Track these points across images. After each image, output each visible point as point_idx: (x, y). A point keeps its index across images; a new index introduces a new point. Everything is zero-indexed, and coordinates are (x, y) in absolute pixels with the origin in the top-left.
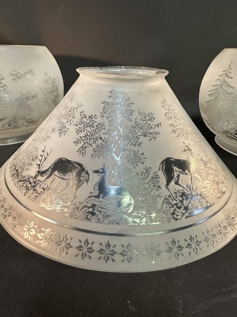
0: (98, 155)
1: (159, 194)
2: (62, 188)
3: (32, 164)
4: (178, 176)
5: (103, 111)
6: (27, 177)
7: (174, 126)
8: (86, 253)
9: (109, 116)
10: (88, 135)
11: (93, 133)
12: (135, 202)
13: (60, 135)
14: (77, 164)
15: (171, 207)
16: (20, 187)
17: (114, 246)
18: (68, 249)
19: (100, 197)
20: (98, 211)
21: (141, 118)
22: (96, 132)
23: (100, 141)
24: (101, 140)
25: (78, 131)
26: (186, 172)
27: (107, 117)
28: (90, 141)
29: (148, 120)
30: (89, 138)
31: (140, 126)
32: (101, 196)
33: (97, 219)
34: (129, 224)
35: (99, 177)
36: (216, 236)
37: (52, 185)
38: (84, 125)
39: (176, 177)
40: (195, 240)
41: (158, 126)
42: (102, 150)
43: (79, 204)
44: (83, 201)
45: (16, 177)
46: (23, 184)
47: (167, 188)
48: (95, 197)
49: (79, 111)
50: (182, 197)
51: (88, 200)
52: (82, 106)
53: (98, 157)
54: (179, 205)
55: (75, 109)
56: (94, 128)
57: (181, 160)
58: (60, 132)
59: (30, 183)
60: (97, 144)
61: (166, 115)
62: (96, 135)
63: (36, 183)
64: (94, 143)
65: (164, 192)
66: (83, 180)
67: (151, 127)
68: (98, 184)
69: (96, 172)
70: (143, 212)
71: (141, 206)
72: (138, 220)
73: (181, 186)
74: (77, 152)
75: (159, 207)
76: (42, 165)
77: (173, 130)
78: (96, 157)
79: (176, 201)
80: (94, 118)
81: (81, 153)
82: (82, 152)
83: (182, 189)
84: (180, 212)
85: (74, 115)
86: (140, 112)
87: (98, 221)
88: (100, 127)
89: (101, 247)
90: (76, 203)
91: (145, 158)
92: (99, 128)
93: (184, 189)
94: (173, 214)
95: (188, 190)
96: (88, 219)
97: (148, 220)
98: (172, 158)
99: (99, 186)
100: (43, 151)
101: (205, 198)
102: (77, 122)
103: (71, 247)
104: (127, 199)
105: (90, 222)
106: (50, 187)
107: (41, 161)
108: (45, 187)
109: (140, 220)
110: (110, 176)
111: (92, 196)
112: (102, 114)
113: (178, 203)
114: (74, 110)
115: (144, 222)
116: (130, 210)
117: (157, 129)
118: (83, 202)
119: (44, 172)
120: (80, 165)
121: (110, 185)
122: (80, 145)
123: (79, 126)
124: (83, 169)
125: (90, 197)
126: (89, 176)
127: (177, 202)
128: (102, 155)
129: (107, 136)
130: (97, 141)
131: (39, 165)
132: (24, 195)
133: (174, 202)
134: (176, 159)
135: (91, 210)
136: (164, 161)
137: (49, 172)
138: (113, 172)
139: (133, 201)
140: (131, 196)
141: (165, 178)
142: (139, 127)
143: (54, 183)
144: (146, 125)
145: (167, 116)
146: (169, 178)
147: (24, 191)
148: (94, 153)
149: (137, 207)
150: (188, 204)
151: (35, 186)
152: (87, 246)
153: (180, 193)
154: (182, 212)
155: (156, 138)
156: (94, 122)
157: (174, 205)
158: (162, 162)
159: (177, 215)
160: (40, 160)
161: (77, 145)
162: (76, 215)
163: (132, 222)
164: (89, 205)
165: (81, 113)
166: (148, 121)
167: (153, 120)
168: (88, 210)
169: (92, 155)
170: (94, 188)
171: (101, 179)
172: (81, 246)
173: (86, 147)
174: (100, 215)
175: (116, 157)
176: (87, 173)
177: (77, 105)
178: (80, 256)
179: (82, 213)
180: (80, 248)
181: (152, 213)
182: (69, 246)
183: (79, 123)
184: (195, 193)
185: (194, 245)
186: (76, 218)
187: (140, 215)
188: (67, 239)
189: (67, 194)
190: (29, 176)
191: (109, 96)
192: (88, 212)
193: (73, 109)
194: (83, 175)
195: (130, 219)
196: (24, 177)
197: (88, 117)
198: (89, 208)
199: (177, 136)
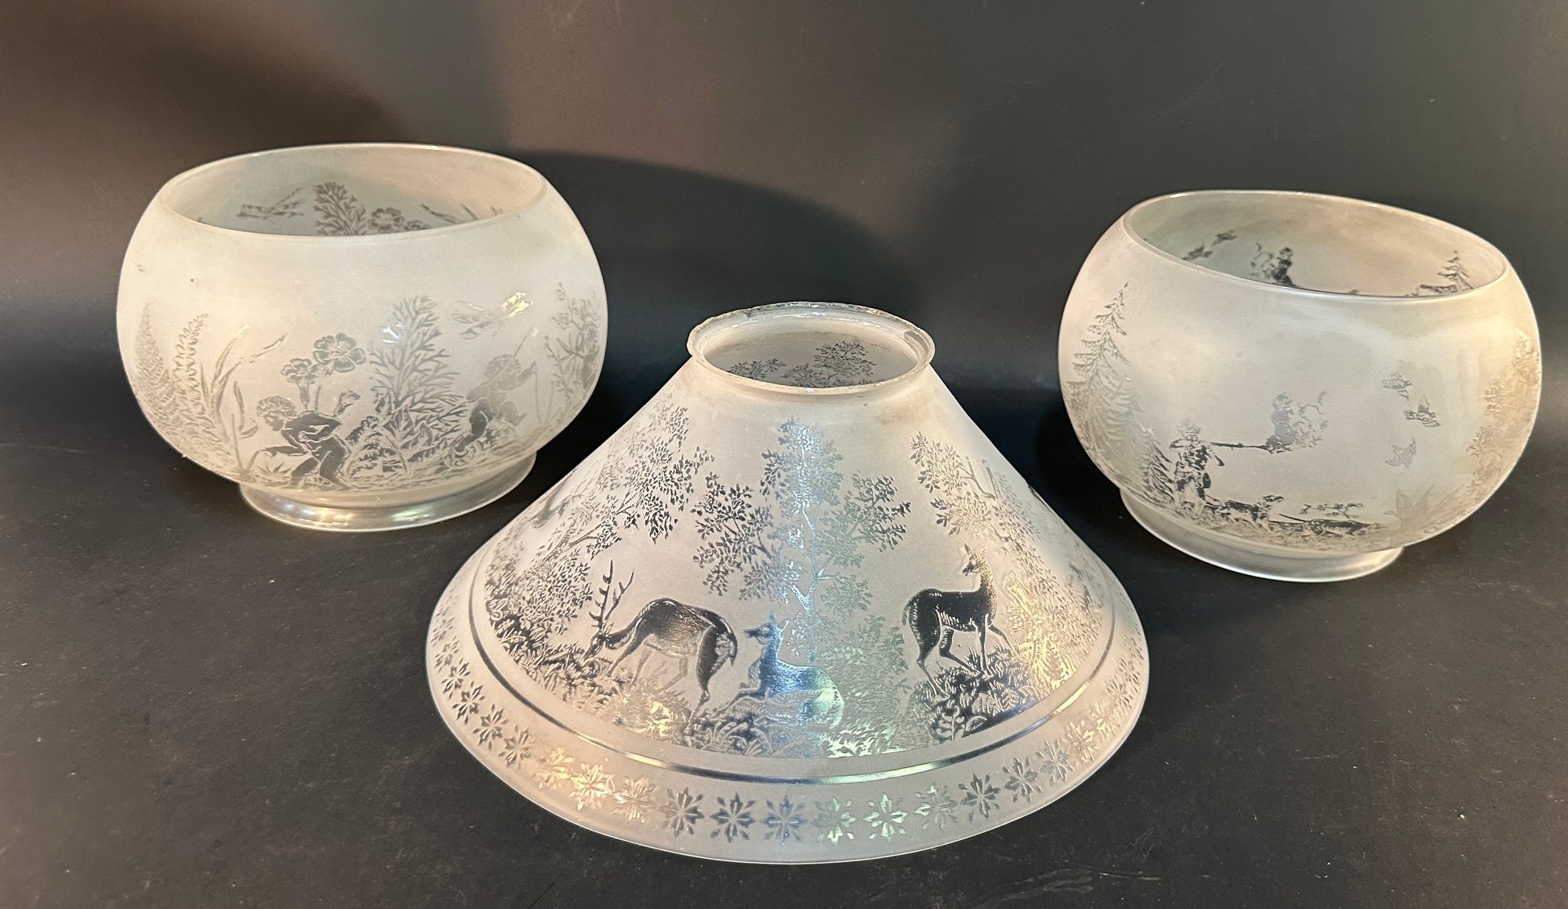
0: (758, 591)
1: (902, 681)
2: (670, 677)
3: (575, 616)
4: (950, 635)
5: (768, 478)
6: (565, 652)
7: (944, 506)
8: (735, 827)
9: (783, 491)
10: (730, 542)
11: (743, 535)
12: (846, 702)
13: (653, 535)
14: (704, 616)
15: (930, 712)
16: (545, 679)
17: (801, 807)
18: (693, 820)
19: (764, 695)
20: (761, 728)
21: (860, 493)
22: (749, 531)
23: (760, 556)
24: (762, 553)
25: (704, 530)
26: (970, 624)
27: (777, 493)
28: (735, 557)
29: (878, 498)
30: (734, 547)
31: (858, 514)
32: (766, 694)
33: (758, 748)
34: (831, 756)
35: (761, 646)
36: (1036, 776)
37: (642, 670)
38: (719, 512)
39: (945, 637)
40: (985, 787)
41: (903, 512)
42: (766, 578)
43: (714, 714)
44: (725, 707)
45: (527, 652)
46: (554, 670)
47: (922, 666)
48: (754, 695)
49: (704, 473)
50: (955, 685)
51: (735, 704)
52: (710, 459)
53: (756, 597)
54: (949, 706)
55: (691, 465)
56: (745, 523)
57: (957, 594)
58: (653, 528)
59: (578, 668)
60: (754, 565)
61: (923, 479)
62: (751, 539)
63: (597, 667)
64: (745, 559)
65: (915, 675)
66: (722, 655)
67: (885, 514)
68: (758, 665)
69: (754, 633)
70: (865, 725)
71: (860, 711)
72: (852, 746)
73: (956, 659)
74: (705, 583)
75: (902, 712)
76: (607, 618)
77: (940, 516)
78: (752, 595)
79: (943, 696)
80: (745, 496)
81: (714, 588)
82: (716, 584)
83: (958, 665)
84: (951, 723)
85: (690, 485)
86: (856, 478)
87: (762, 752)
88: (760, 520)
89: (771, 811)
90: (707, 712)
91: (869, 595)
92: (758, 522)
93: (963, 667)
94: (935, 726)
95: (973, 668)
96: (736, 748)
97: (876, 744)
98: (934, 591)
99: (762, 668)
100: (608, 580)
101: (1017, 685)
102: (700, 503)
103: (701, 816)
104: (827, 696)
105: (744, 755)
106: (637, 676)
107: (603, 608)
108: (623, 675)
109: (857, 745)
110: (787, 642)
111: (746, 694)
112: (765, 486)
113: (947, 701)
114: (689, 470)
115: (867, 748)
116: (836, 723)
117: (899, 520)
118: (725, 710)
119: (616, 638)
120: (713, 617)
121: (788, 665)
122: (709, 567)
123: (705, 515)
124: (721, 628)
125: (740, 695)
126: (736, 644)
127: (944, 700)
128: (765, 592)
129: (777, 543)
130: (753, 556)
131: (600, 619)
132: (564, 700)
133: (939, 699)
134: (943, 594)
135: (744, 726)
136: (914, 599)
137: (630, 637)
138: (794, 631)
139: (841, 701)
140: (836, 690)
141: (918, 641)
142: (856, 516)
143: (648, 667)
144: (872, 510)
145: (926, 482)
146: (928, 641)
147: (562, 689)
148: (747, 588)
149: (850, 713)
150: (971, 702)
151: (595, 676)
152: (737, 812)
153: (952, 676)
154: (956, 722)
155: (896, 543)
156: (744, 505)
157: (936, 707)
158: (911, 603)
159: (944, 730)
160: (599, 605)
161: (702, 567)
162: (709, 742)
163: (838, 750)
164: (738, 716)
165: (708, 479)
166: (877, 500)
167: (889, 496)
168: (737, 728)
169: (742, 591)
170: (749, 675)
171: (764, 651)
172: (723, 813)
173: (726, 573)
174: (765, 738)
175: (800, 596)
176: (732, 637)
177: (696, 456)
178: (722, 835)
179: (723, 735)
180: (720, 817)
181: (885, 728)
182: (695, 815)
183: (705, 507)
184: (989, 674)
185: (981, 798)
186: (708, 749)
187: (860, 732)
188: (689, 799)
189: (683, 692)
190: (571, 648)
191: (780, 439)
192: (738, 733)
193: (685, 465)
194: (720, 642)
195: (836, 745)
196: (557, 652)
197: (728, 492)
198: (739, 722)
199: (949, 531)
